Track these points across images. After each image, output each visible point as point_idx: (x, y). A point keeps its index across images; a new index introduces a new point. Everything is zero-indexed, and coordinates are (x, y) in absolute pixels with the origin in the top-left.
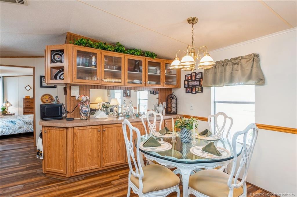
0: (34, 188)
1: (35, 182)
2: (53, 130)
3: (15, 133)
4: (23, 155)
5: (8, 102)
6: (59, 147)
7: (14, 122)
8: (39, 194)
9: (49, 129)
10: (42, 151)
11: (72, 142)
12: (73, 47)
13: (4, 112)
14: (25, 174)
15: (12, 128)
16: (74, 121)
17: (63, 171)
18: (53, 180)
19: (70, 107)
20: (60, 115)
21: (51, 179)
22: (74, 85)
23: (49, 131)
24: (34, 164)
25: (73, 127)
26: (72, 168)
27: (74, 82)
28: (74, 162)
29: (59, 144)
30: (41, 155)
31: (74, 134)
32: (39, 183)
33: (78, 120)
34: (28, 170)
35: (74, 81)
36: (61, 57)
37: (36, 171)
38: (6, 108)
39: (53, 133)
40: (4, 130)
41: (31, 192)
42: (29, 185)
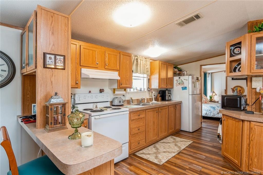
0: (211, 164)
1: (213, 159)
2: (230, 120)
3: (215, 117)
4: (213, 134)
5: (214, 92)
6: (235, 137)
7: (214, 108)
8: (212, 170)
9: (227, 117)
10: (221, 136)
11: (248, 136)
12: (251, 36)
13: (211, 100)
14: (210, 150)
15: (213, 112)
16: (254, 115)
17: (237, 162)
18: (229, 166)
19: (251, 100)
20: (239, 106)
21: (227, 164)
22: (256, 76)
23: (227, 120)
24: (220, 145)
25: (250, 121)
26: (247, 164)
27: (252, 73)
28: (250, 160)
29: (235, 134)
30: (220, 139)
31: (251, 129)
32: (217, 162)
33: (258, 115)
34: (213, 148)
35: (252, 71)
36: (241, 49)
37: (218, 152)
38: (212, 97)
39: (230, 122)
40: (208, 113)
41: (208, 165)
42: (209, 159)
